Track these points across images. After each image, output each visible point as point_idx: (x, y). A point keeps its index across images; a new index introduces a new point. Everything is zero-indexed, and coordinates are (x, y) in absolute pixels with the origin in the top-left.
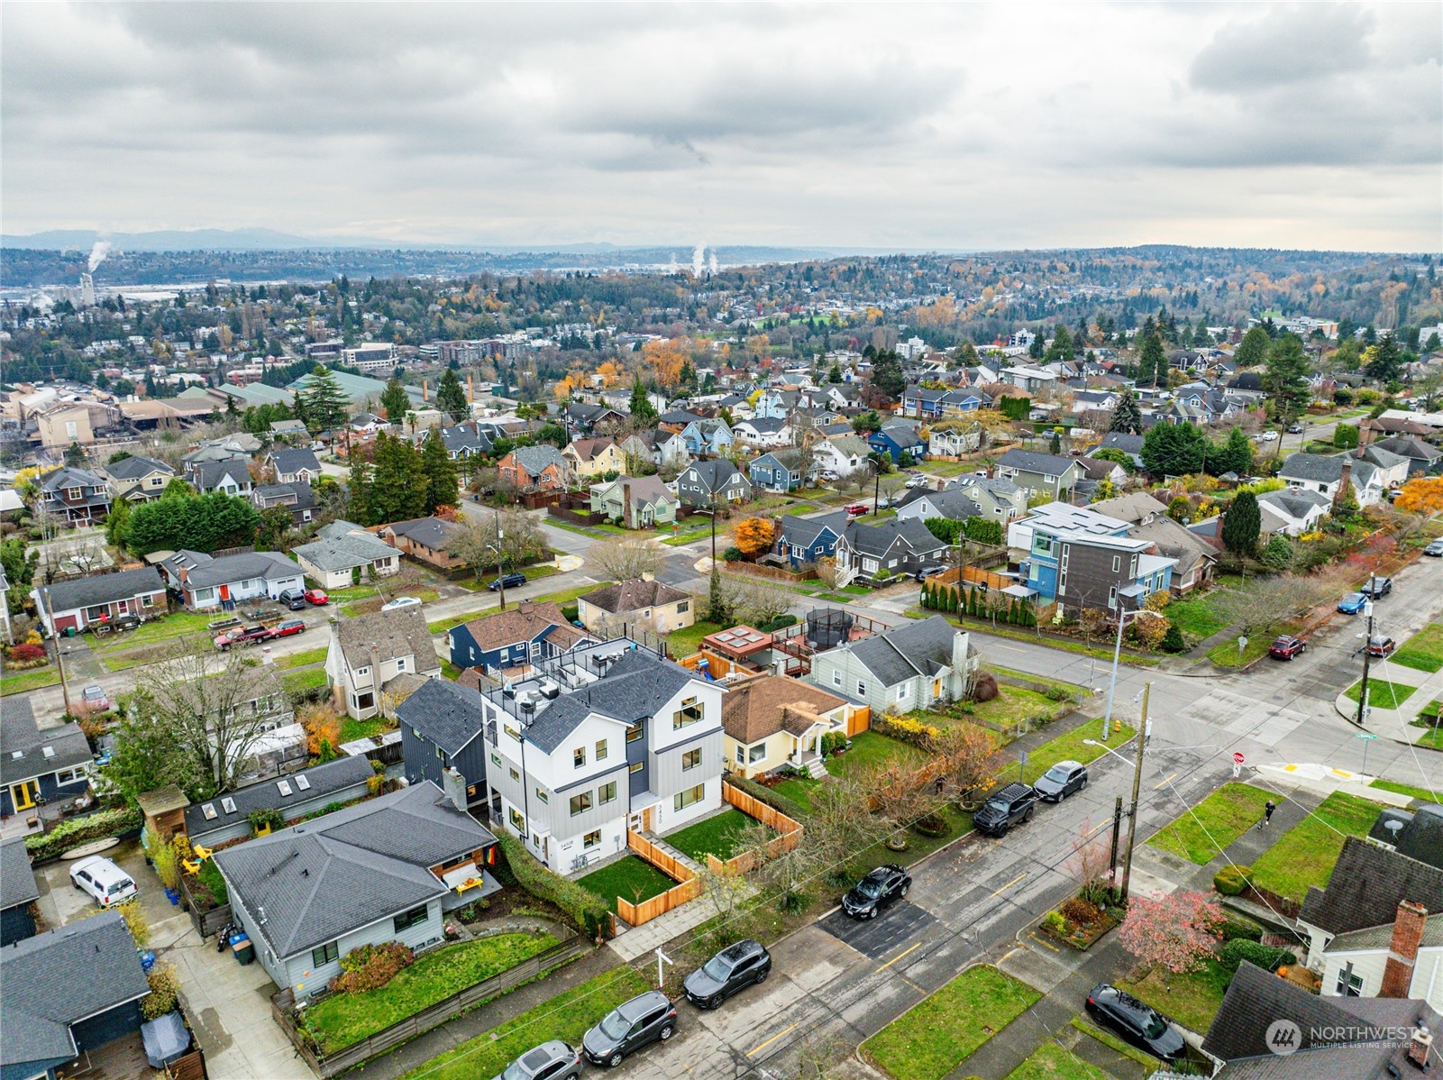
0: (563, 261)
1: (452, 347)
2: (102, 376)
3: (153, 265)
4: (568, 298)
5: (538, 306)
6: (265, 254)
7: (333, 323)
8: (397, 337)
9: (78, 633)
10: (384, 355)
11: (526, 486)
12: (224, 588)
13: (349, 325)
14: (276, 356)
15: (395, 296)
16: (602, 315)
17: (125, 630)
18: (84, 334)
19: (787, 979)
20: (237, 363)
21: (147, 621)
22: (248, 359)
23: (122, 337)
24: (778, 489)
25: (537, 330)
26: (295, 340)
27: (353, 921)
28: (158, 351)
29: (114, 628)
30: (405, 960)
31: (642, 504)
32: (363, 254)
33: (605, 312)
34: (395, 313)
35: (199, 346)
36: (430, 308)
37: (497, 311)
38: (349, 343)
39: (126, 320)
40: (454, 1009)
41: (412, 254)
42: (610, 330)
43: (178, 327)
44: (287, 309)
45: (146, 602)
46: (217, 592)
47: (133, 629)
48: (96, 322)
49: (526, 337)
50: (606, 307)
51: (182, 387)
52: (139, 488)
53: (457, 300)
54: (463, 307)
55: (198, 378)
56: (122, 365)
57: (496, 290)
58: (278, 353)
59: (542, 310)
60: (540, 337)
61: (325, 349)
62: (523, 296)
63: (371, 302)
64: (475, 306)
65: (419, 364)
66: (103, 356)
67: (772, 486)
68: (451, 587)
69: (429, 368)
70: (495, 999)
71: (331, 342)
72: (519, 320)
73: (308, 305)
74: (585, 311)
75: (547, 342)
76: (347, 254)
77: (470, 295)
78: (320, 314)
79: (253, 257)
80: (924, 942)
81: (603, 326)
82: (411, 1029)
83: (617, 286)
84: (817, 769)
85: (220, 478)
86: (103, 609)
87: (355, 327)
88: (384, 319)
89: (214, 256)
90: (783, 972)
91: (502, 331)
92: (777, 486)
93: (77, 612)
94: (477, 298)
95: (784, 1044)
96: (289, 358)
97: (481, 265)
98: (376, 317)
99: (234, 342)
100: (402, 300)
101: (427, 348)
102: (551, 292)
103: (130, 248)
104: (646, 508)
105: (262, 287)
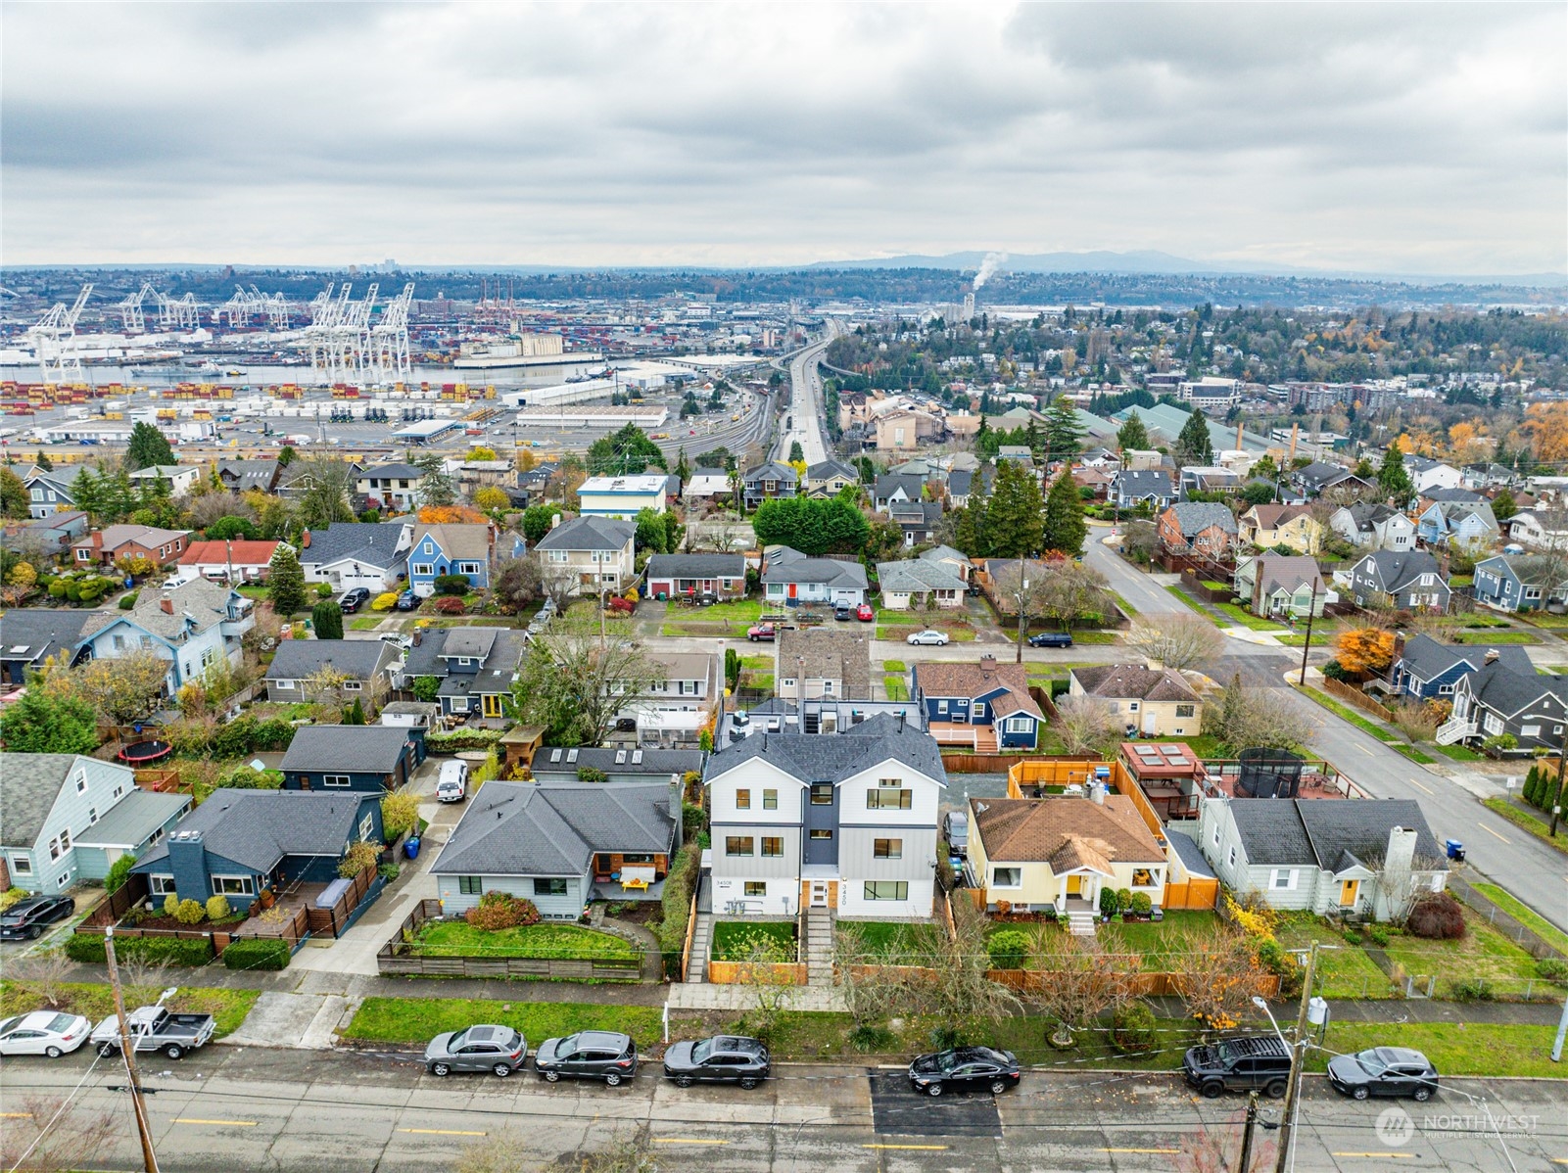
0: (1505, 294)
1: (1305, 389)
2: (948, 389)
3: (1035, 287)
4: (1476, 340)
5: (1432, 349)
6: (1147, 277)
7: (1180, 354)
8: (1247, 373)
9: (668, 599)
10: (1224, 391)
11: (1177, 547)
12: (793, 587)
13: (1196, 356)
14: (1113, 383)
15: (1255, 328)
16: (1519, 365)
17: (702, 605)
18: (943, 350)
19: (774, 1100)
20: (1073, 388)
21: (724, 601)
22: (1084, 385)
23: (976, 353)
24: (1504, 606)
25: (1424, 377)
26: (1137, 368)
27: (497, 867)
28: (1003, 370)
29: (696, 601)
30: (525, 918)
31: (1275, 587)
32: (1251, 280)
33: (1526, 361)
34: (1251, 346)
35: (1042, 368)
36: (1294, 344)
37: (1375, 351)
38: (1191, 375)
39: (983, 339)
40: (501, 969)
41: (1308, 282)
42: (1525, 384)
43: (1028, 348)
44: (1138, 336)
45: (727, 585)
46: (786, 589)
47: (710, 604)
48: (958, 339)
49: (1403, 385)
50: (1530, 355)
51: (1013, 405)
52: (824, 489)
53: (1328, 336)
54: (1336, 344)
55: (1030, 399)
56: (969, 381)
57: (1382, 327)
58: (1115, 380)
59: (1436, 354)
60: (1423, 385)
61: (1164, 380)
62: (1415, 336)
63: (1228, 333)
64: (1350, 344)
65: (1264, 404)
66: (957, 371)
67: (1497, 600)
68: (995, 632)
69: (1273, 410)
70: (541, 981)
71: (1174, 373)
72: (1401, 364)
73: (1161, 333)
74: (1497, 358)
75: (1431, 393)
76: (1233, 280)
77: (1347, 331)
78: (1171, 343)
79: (1133, 280)
80: (952, 1148)
81: (1516, 378)
82: (459, 967)
83: (1553, 329)
84: (1083, 923)
85: (894, 490)
86: (692, 583)
87: (1204, 359)
88: (1238, 352)
89: (1096, 278)
90: (778, 1092)
91: (1375, 374)
92: (1504, 601)
93: (670, 581)
94: (1355, 335)
95: (691, 1152)
96: (1127, 385)
97: (1390, 297)
98: (1230, 350)
99: (1077, 364)
100: (1263, 332)
101: (1277, 388)
102: (1452, 333)
103: (1019, 269)
104: (1277, 594)
105: (1119, 312)
